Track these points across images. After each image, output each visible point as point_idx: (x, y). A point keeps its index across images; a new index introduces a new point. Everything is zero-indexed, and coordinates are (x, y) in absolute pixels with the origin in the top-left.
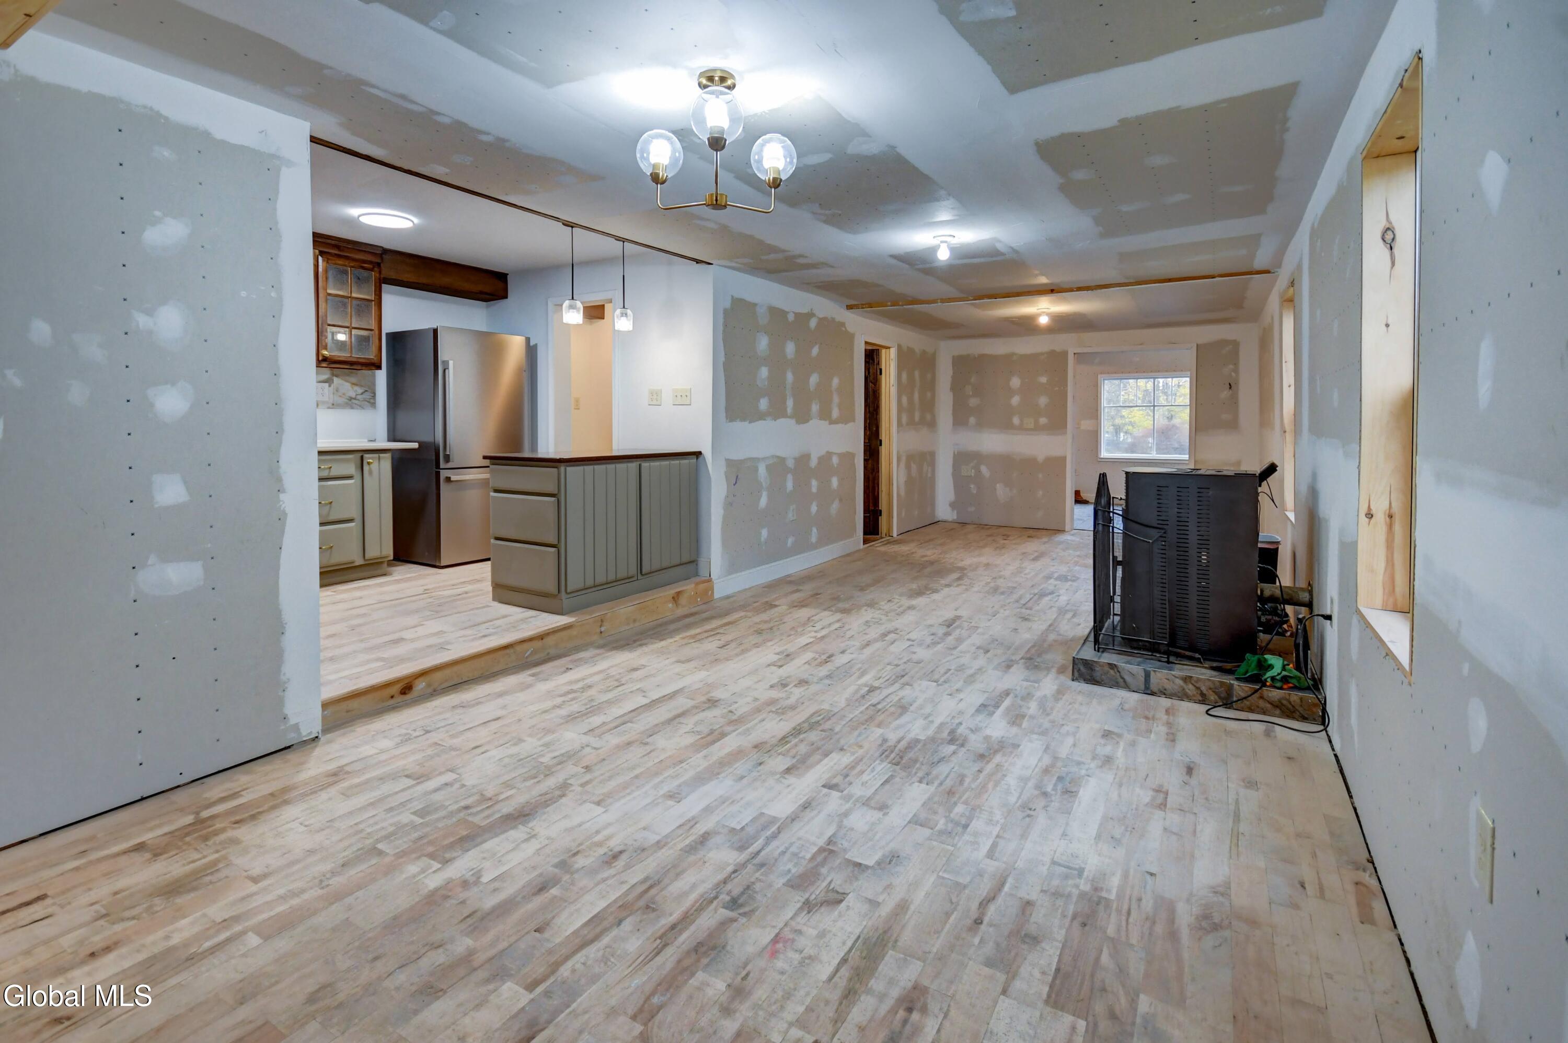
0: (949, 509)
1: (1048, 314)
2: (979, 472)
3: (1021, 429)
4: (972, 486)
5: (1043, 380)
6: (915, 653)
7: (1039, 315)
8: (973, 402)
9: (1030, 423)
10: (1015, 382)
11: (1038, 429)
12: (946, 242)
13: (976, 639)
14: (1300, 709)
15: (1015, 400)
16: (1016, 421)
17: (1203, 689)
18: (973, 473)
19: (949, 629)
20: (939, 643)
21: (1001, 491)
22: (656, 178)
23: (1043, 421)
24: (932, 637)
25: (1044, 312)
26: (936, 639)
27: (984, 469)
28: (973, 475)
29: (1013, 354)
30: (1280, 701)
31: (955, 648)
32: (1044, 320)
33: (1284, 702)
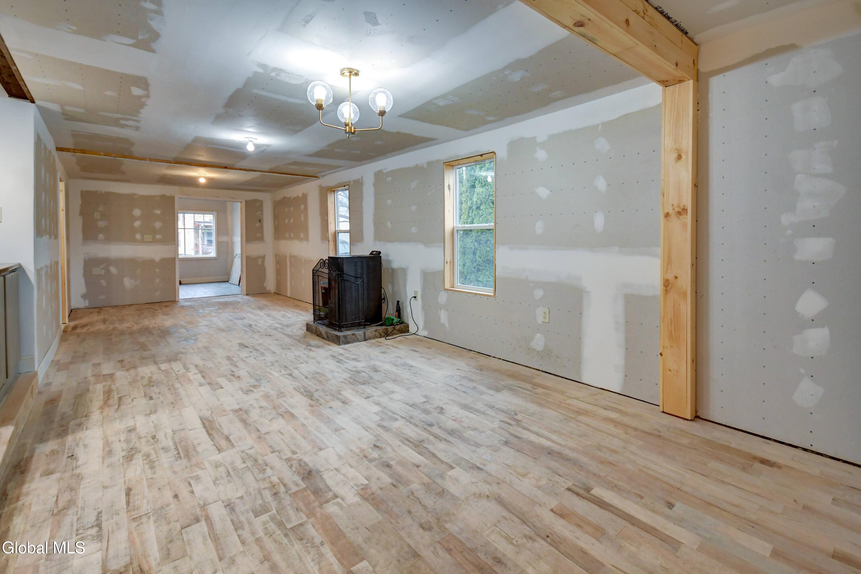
0: (82, 300)
1: (205, 178)
2: (108, 271)
3: (142, 241)
4: (102, 281)
5: (158, 212)
7: (199, 177)
8: (101, 224)
9: (148, 237)
10: (137, 212)
11: (154, 241)
12: (252, 141)
14: (404, 329)
15: (137, 224)
16: (138, 236)
17: (381, 332)
18: (103, 272)
21: (128, 283)
22: (319, 107)
23: (158, 237)
25: (202, 176)
27: (113, 270)
28: (102, 273)
29: (134, 194)
30: (399, 329)
32: (202, 181)
33: (400, 329)
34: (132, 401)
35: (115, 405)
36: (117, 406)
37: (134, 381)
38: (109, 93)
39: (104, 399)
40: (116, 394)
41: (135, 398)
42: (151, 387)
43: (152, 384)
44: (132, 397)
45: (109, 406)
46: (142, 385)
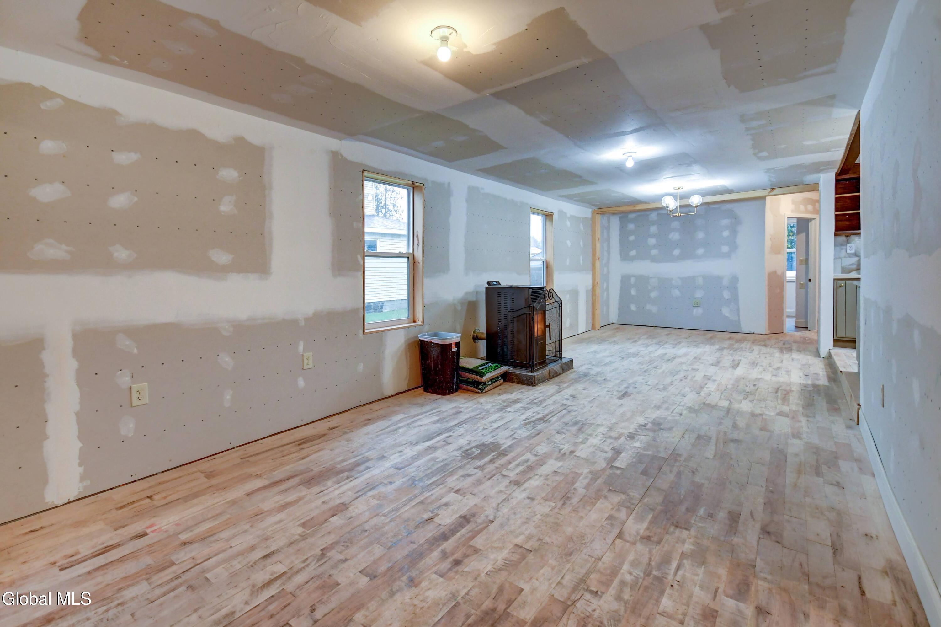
6: (643, 379)
13: (610, 385)
19: (626, 390)
20: (631, 383)
24: (636, 386)
26: (633, 385)
31: (622, 381)
34: (768, 388)
35: (781, 390)
36: (780, 388)
37: (760, 401)
38: (783, 146)
39: (789, 396)
40: (779, 397)
41: (766, 389)
42: (750, 392)
43: (747, 394)
44: (767, 390)
45: (785, 390)
46: (755, 396)
